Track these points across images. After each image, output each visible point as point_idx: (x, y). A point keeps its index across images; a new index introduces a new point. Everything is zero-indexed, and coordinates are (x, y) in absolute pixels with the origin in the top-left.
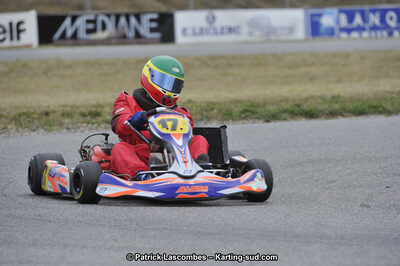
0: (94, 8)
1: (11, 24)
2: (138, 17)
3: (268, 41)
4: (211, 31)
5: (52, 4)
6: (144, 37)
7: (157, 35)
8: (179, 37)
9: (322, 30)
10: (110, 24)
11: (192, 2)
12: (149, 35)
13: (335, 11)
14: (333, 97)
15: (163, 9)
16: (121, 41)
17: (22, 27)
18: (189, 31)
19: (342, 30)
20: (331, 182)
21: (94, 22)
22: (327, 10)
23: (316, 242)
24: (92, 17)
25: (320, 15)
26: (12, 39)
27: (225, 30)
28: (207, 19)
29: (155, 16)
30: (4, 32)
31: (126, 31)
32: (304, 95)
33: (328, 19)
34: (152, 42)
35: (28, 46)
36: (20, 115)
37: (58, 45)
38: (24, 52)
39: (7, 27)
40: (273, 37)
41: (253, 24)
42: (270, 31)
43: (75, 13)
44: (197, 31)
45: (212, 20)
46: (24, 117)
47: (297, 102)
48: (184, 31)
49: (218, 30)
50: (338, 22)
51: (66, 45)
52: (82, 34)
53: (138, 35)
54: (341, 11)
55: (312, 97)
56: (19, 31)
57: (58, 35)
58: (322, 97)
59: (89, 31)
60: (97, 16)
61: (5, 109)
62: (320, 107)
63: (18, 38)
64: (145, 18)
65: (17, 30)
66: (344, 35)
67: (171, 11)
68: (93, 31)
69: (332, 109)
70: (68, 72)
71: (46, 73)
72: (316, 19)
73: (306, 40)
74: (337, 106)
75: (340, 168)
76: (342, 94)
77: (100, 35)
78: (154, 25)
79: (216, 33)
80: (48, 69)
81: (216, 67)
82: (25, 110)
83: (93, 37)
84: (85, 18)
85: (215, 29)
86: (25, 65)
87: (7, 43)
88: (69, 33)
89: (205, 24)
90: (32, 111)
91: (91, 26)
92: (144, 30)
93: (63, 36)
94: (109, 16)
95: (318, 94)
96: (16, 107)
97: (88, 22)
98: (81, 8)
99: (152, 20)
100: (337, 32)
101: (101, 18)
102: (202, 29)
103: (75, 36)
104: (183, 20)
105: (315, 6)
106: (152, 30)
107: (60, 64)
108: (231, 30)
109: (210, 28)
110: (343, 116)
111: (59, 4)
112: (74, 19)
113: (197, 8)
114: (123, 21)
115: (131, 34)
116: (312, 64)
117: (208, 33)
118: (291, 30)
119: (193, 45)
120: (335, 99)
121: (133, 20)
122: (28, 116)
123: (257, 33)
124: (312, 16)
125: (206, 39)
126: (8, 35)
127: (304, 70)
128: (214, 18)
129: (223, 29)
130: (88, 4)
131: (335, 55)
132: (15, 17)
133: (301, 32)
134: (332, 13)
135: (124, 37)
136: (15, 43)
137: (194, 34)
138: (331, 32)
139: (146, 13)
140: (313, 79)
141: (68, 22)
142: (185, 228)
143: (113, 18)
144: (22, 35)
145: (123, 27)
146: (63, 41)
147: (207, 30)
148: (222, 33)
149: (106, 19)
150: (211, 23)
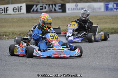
0: (42, 2)
1: (18, 7)
2: (55, 5)
3: (93, 12)
4: (77, 9)
5: (30, 1)
6: (57, 11)
7: (61, 10)
8: (67, 11)
9: (109, 9)
10: (47, 7)
11: (71, 1)
12: (58, 10)
13: (113, 3)
14: (112, 28)
15: (63, 3)
16: (51, 12)
17: (21, 8)
18: (70, 9)
19: (115, 9)
20: (112, 53)
21: (42, 6)
22: (111, 3)
23: (107, 70)
24: (42, 5)
25: (108, 4)
26: (18, 11)
27: (81, 9)
28: (75, 5)
29: (60, 5)
31: (52, 9)
32: (104, 27)
33: (111, 6)
34: (59, 12)
35: (23, 13)
36: (21, 34)
37: (32, 13)
38: (22, 15)
39: (17, 8)
40: (95, 11)
41: (89, 7)
42: (94, 9)
43: (37, 4)
44: (72, 9)
45: (77, 6)
46: (22, 34)
47: (102, 30)
48: (69, 9)
49: (79, 9)
50: (114, 7)
51: (34, 13)
52: (39, 10)
53: (55, 10)
54: (114, 3)
55: (106, 28)
56: (21, 9)
57: (32, 10)
58: (109, 28)
59: (41, 9)
60: (43, 5)
61: (16, 32)
62: (108, 31)
63: (20, 11)
64: (57, 5)
65: (20, 9)
66: (115, 10)
67: (65, 3)
68: (42, 9)
69: (112, 32)
70: (35, 21)
71: (28, 21)
72: (107, 5)
73: (104, 12)
74: (113, 31)
75: (114, 49)
76: (115, 27)
77: (44, 10)
78: (60, 7)
79: (78, 10)
80: (29, 20)
82: (22, 32)
83: (42, 11)
84: (40, 5)
85: (78, 8)
86: (22, 19)
87: (17, 12)
88: (35, 10)
89: (75, 7)
90: (24, 32)
91: (41, 8)
92: (57, 9)
94: (47, 5)
95: (108, 27)
96: (20, 31)
97: (41, 6)
98: (39, 2)
99: (59, 6)
100: (113, 9)
101: (44, 5)
102: (74, 9)
103: (37, 10)
104: (68, 6)
105: (107, 2)
106: (59, 9)
107: (32, 19)
109: (76, 8)
110: (115, 34)
111: (32, 1)
112: (37, 6)
113: (73, 2)
114: (51, 6)
115: (53, 10)
116: (106, 19)
117: (76, 10)
118: (100, 9)
119: (71, 13)
120: (113, 29)
121: (54, 6)
122: (23, 34)
123: (90, 10)
124: (106, 4)
125: (75, 11)
126: (17, 10)
127: (104, 20)
128: (77, 5)
129: (80, 8)
130: (41, 1)
131: (112, 16)
132: (19, 5)
133: (103, 9)
134: (112, 4)
135: (51, 11)
136: (19, 12)
137: (72, 10)
138: (111, 9)
139: (57, 4)
140: (106, 23)
141: (35, 6)
142: (69, 66)
143: (48, 5)
144: (21, 10)
145: (51, 8)
146: (33, 12)
147: (75, 9)
148: (80, 10)
149: (46, 6)
150: (76, 7)
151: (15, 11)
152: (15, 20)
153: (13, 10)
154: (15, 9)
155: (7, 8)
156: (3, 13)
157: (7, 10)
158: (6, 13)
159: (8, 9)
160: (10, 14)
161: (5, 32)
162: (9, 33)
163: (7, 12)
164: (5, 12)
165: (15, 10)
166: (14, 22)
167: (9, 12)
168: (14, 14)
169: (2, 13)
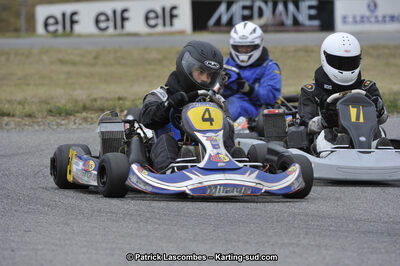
1: (164, 9)
2: (296, 4)
4: (373, 19)
6: (303, 25)
7: (316, 23)
8: (339, 25)
10: (267, 10)
12: (307, 22)
16: (282, 28)
17: (175, 12)
18: (350, 19)
21: (250, 8)
24: (248, 3)
26: (164, 25)
27: (387, 19)
28: (369, 6)
29: (314, 3)
30: (157, 17)
31: (284, 18)
34: (311, 29)
35: (182, 33)
37: (213, 32)
39: (160, 12)
44: (358, 19)
45: (373, 8)
48: (344, 19)
49: (380, 19)
51: (220, 32)
53: (296, 22)
56: (172, 16)
57: (212, 21)
59: (245, 18)
60: (253, 2)
63: (171, 24)
64: (304, 6)
65: (170, 15)
68: (250, 17)
77: (257, 22)
78: (313, 12)
79: (378, 22)
81: (378, 57)
84: (241, 4)
85: (376, 17)
87: (160, 29)
88: (225, 19)
91: (247, 12)
92: (303, 18)
93: (218, 22)
94: (266, 3)
97: (244, 8)
99: (310, 7)
101: (258, 4)
102: (362, 17)
103: (230, 22)
104: (341, 8)
106: (311, 18)
108: (393, 18)
109: (371, 16)
112: (230, 4)
114: (280, 7)
115: (289, 21)
117: (369, 22)
121: (291, 7)
125: (367, 27)
126: (160, 21)
128: (375, 6)
129: (384, 17)
132: (168, 3)
135: (282, 24)
136: (168, 29)
137: (355, 22)
141: (223, 7)
143: (270, 4)
144: (175, 21)
145: (281, 14)
146: (217, 28)
147: (368, 18)
148: (384, 21)
149: (263, 5)
150: (372, 11)
151: (152, 22)
152: (155, 55)
153: (147, 18)
154: (152, 15)
155: (125, 11)
156: (111, 30)
157: (124, 19)
158: (119, 31)
159: (126, 15)
160: (136, 35)
161: (119, 99)
162: (133, 101)
163: (123, 27)
164: (115, 27)
165: (152, 18)
166: (150, 62)
167: (130, 27)
168: (150, 35)
169: (107, 28)
